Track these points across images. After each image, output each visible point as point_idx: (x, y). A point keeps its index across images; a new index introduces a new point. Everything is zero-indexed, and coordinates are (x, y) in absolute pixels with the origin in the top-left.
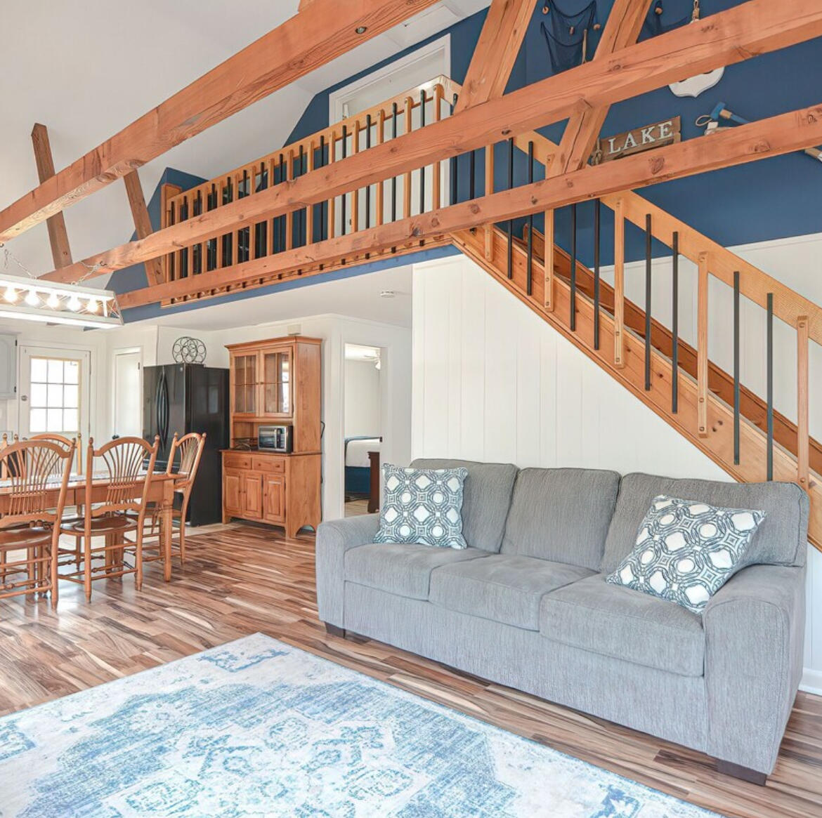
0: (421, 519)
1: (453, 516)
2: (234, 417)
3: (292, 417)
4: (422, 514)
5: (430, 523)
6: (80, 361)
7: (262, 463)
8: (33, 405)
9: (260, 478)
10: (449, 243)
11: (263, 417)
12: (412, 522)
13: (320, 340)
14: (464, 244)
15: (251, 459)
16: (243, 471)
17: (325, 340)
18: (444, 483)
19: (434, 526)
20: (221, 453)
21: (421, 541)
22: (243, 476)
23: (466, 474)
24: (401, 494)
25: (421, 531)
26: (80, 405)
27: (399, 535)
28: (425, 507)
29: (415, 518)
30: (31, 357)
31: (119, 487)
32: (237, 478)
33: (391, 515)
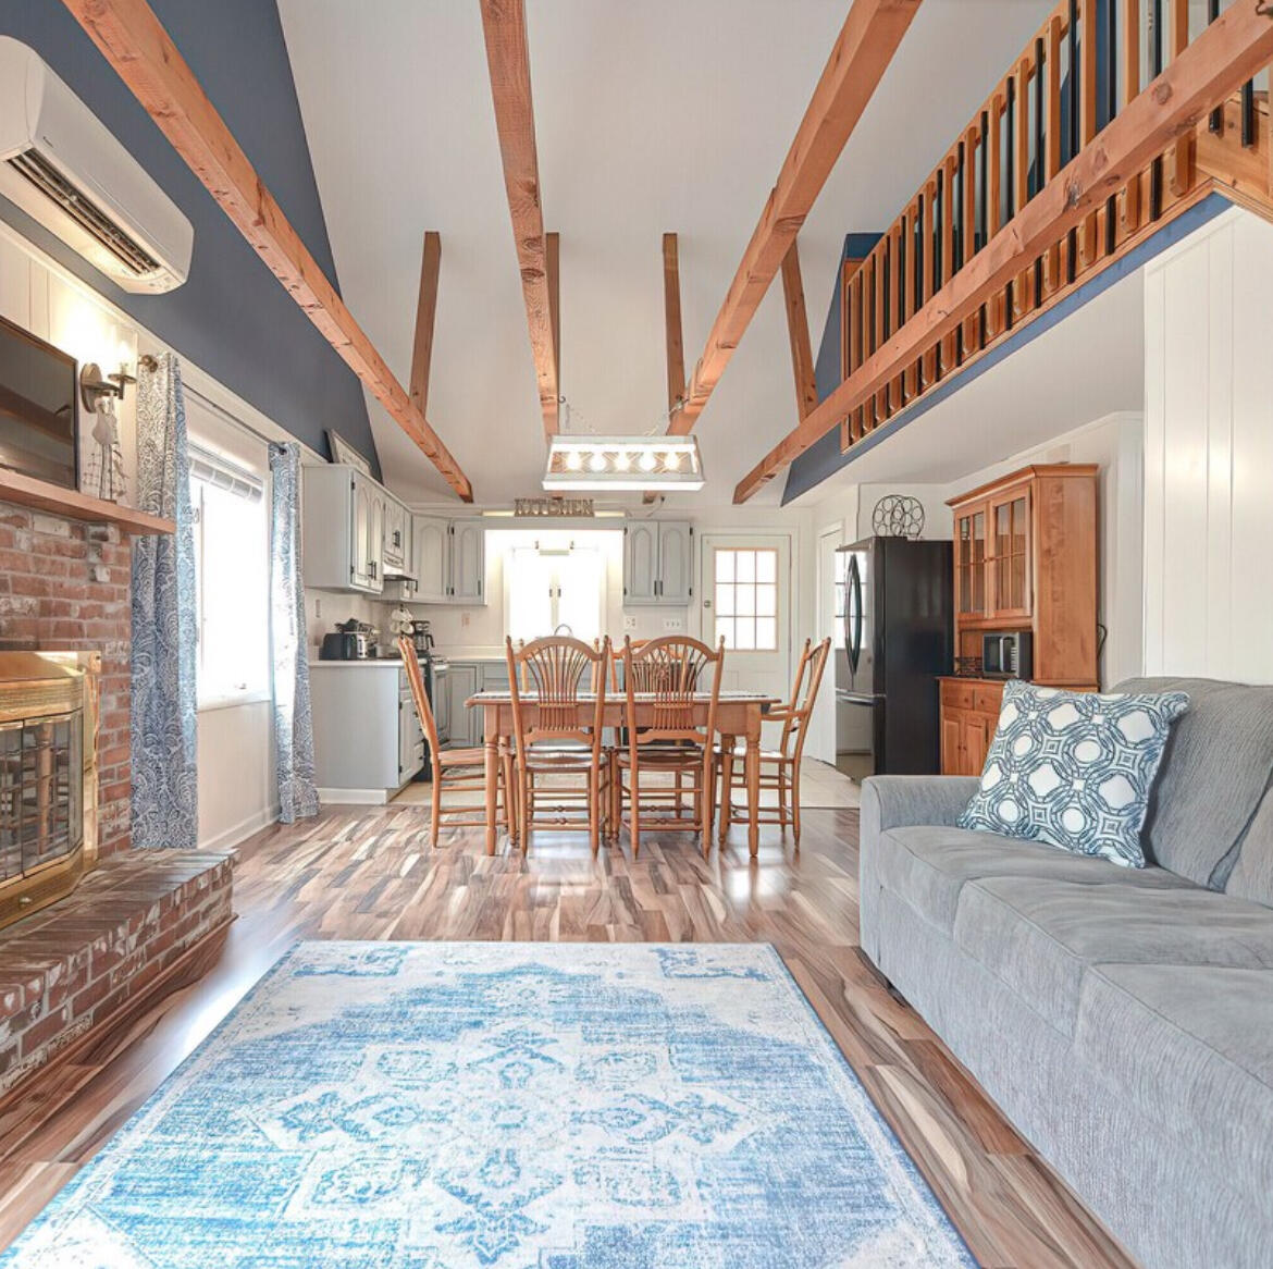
0: (1041, 791)
1: (1117, 793)
2: (960, 622)
3: (1031, 616)
4: (1044, 781)
5: (1060, 801)
6: (776, 550)
7: (987, 700)
8: (719, 613)
9: (983, 725)
10: (1208, 192)
11: (992, 620)
12: (1024, 795)
13: (1094, 467)
14: (1234, 182)
15: (974, 692)
16: (964, 712)
17: (1107, 467)
18: (1111, 723)
19: (1066, 807)
20: (938, 682)
21: (1042, 835)
22: (963, 720)
23: (1182, 706)
24: (1015, 738)
25: (1040, 815)
26: (777, 611)
27: (998, 818)
28: (1054, 767)
29: (1030, 787)
30: (716, 549)
31: (669, 706)
32: (956, 724)
33: (991, 778)
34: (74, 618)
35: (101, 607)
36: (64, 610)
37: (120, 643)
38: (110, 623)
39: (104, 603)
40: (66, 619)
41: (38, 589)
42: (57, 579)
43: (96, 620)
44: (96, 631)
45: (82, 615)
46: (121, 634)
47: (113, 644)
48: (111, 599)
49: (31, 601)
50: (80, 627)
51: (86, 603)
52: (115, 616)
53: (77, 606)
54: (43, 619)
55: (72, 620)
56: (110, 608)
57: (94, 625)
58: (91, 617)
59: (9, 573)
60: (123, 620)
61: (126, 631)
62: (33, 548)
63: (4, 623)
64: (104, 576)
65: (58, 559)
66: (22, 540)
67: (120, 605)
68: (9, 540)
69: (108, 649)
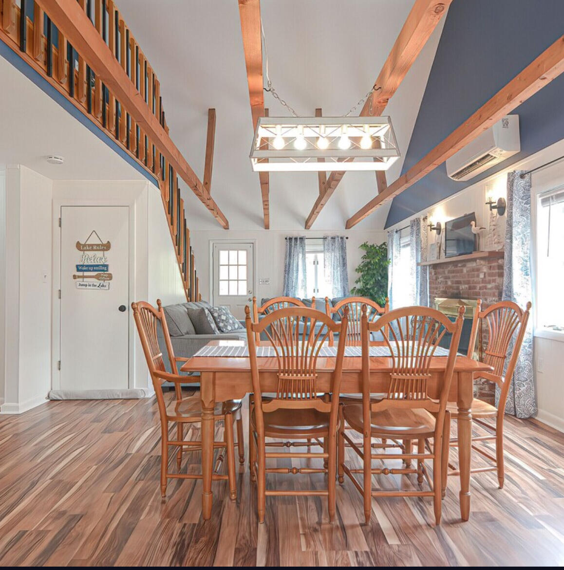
34: (477, 290)
35: (486, 286)
36: (475, 288)
37: (494, 299)
38: (490, 291)
40: (475, 291)
41: (468, 282)
42: (473, 279)
43: (484, 290)
44: (484, 294)
45: (480, 289)
46: (494, 295)
48: (489, 282)
49: (467, 286)
50: (480, 292)
51: (481, 285)
52: (491, 289)
53: (478, 286)
54: (470, 291)
55: (477, 291)
56: (489, 286)
57: (484, 292)
58: (483, 289)
59: (462, 279)
60: (494, 290)
61: (496, 294)
62: (467, 272)
63: (461, 292)
64: (482, 276)
65: (473, 273)
66: (465, 270)
67: (493, 285)
68: (462, 271)
69: (488, 301)
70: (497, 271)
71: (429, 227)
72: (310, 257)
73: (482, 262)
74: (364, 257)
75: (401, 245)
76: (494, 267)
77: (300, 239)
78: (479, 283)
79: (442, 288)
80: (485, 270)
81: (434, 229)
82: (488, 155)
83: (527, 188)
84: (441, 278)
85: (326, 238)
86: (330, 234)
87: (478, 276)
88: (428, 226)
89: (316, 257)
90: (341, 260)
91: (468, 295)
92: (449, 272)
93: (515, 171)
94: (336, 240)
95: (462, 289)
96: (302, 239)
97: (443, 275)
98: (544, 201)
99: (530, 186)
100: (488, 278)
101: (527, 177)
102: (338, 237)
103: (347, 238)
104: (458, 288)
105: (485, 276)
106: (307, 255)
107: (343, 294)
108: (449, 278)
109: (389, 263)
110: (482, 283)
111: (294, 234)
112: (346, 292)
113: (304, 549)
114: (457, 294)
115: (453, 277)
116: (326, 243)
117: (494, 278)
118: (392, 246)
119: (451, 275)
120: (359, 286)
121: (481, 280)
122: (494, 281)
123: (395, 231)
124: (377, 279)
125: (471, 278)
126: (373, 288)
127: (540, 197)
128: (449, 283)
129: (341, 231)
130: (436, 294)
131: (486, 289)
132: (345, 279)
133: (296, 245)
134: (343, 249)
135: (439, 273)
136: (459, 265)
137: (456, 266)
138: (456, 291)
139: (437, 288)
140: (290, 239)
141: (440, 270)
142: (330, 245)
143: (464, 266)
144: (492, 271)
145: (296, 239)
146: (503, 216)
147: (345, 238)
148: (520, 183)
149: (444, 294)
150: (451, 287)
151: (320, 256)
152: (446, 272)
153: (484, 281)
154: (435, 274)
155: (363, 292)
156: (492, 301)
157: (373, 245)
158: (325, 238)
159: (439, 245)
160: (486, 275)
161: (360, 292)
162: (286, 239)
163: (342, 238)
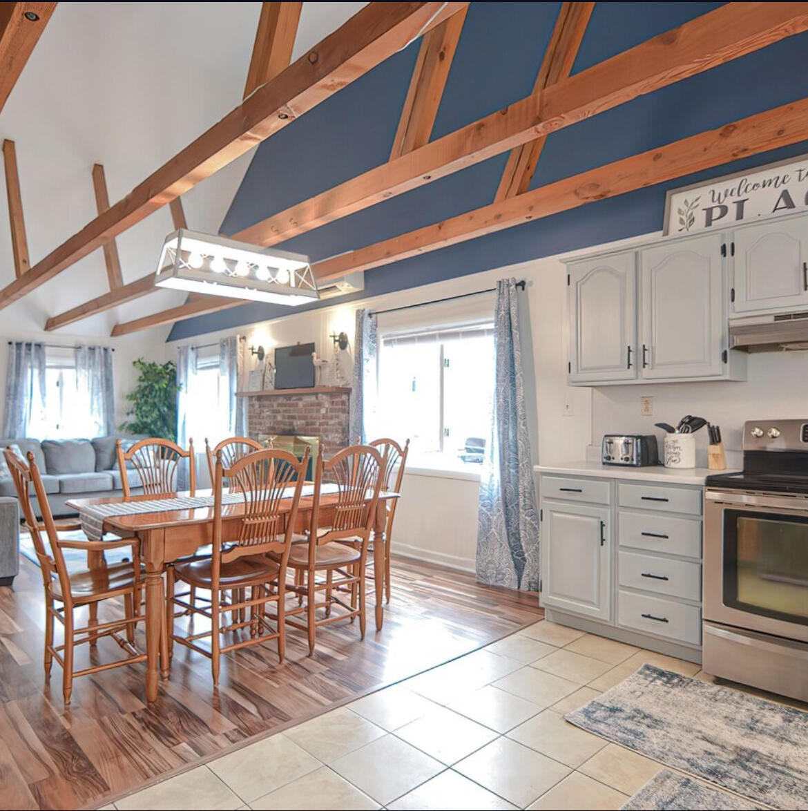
36: (313, 424)
37: (337, 435)
39: (327, 421)
40: (313, 427)
41: (305, 418)
42: (311, 414)
43: (326, 426)
44: (325, 431)
45: (320, 425)
46: (337, 431)
47: (333, 435)
48: (332, 418)
49: (303, 422)
50: (319, 428)
51: (322, 421)
52: (333, 425)
53: (318, 422)
55: (316, 427)
56: (331, 422)
57: (325, 428)
58: (323, 425)
59: (296, 414)
60: (337, 426)
61: (340, 430)
62: (304, 406)
63: (296, 428)
64: (323, 411)
65: (312, 408)
66: (301, 404)
67: (336, 421)
68: (297, 405)
69: (330, 437)
70: (340, 407)
71: (251, 351)
72: (52, 375)
73: (324, 397)
74: (140, 380)
75: (199, 367)
76: (337, 402)
77: (36, 345)
78: (319, 419)
79: (268, 423)
80: (327, 405)
81: (256, 353)
82: (335, 287)
83: (374, 327)
84: (267, 411)
85: (80, 348)
86: (86, 342)
87: (318, 411)
88: (250, 349)
89: (61, 375)
90: (104, 381)
91: (305, 432)
92: (279, 405)
93: (364, 310)
94: (97, 351)
95: (297, 425)
96: (39, 346)
97: (272, 409)
98: (387, 343)
99: (376, 326)
100: (329, 414)
101: (374, 316)
102: (100, 348)
103: (113, 350)
104: (291, 424)
105: (327, 412)
106: (47, 371)
107: (106, 432)
108: (279, 412)
109: (179, 389)
110: (323, 419)
111: (25, 337)
112: (111, 428)
113: (277, 686)
114: (290, 430)
115: (285, 411)
116: (80, 355)
117: (337, 414)
118: (186, 367)
119: (281, 409)
120: (132, 419)
121: (321, 415)
122: (337, 417)
123: (190, 347)
124: (162, 410)
125: (309, 412)
126: (154, 422)
127: (383, 337)
128: (279, 418)
129: (105, 340)
130: (260, 430)
131: (327, 425)
132: (109, 409)
133: (28, 354)
134: (107, 365)
135: (264, 406)
136: (294, 398)
137: (290, 399)
138: (288, 428)
139: (260, 424)
140: (19, 345)
141: (266, 403)
142: (87, 358)
143: (300, 399)
144: (334, 407)
145: (29, 345)
146: (344, 351)
147: (110, 350)
148: (368, 322)
149: (272, 431)
150: (281, 422)
151: (69, 375)
152: (275, 405)
153: (324, 417)
154: (260, 407)
155: (138, 429)
156: (334, 437)
157: (154, 364)
158: (78, 348)
159: (263, 372)
160: (329, 410)
161: (133, 428)
162: (10, 343)
163: (105, 350)
